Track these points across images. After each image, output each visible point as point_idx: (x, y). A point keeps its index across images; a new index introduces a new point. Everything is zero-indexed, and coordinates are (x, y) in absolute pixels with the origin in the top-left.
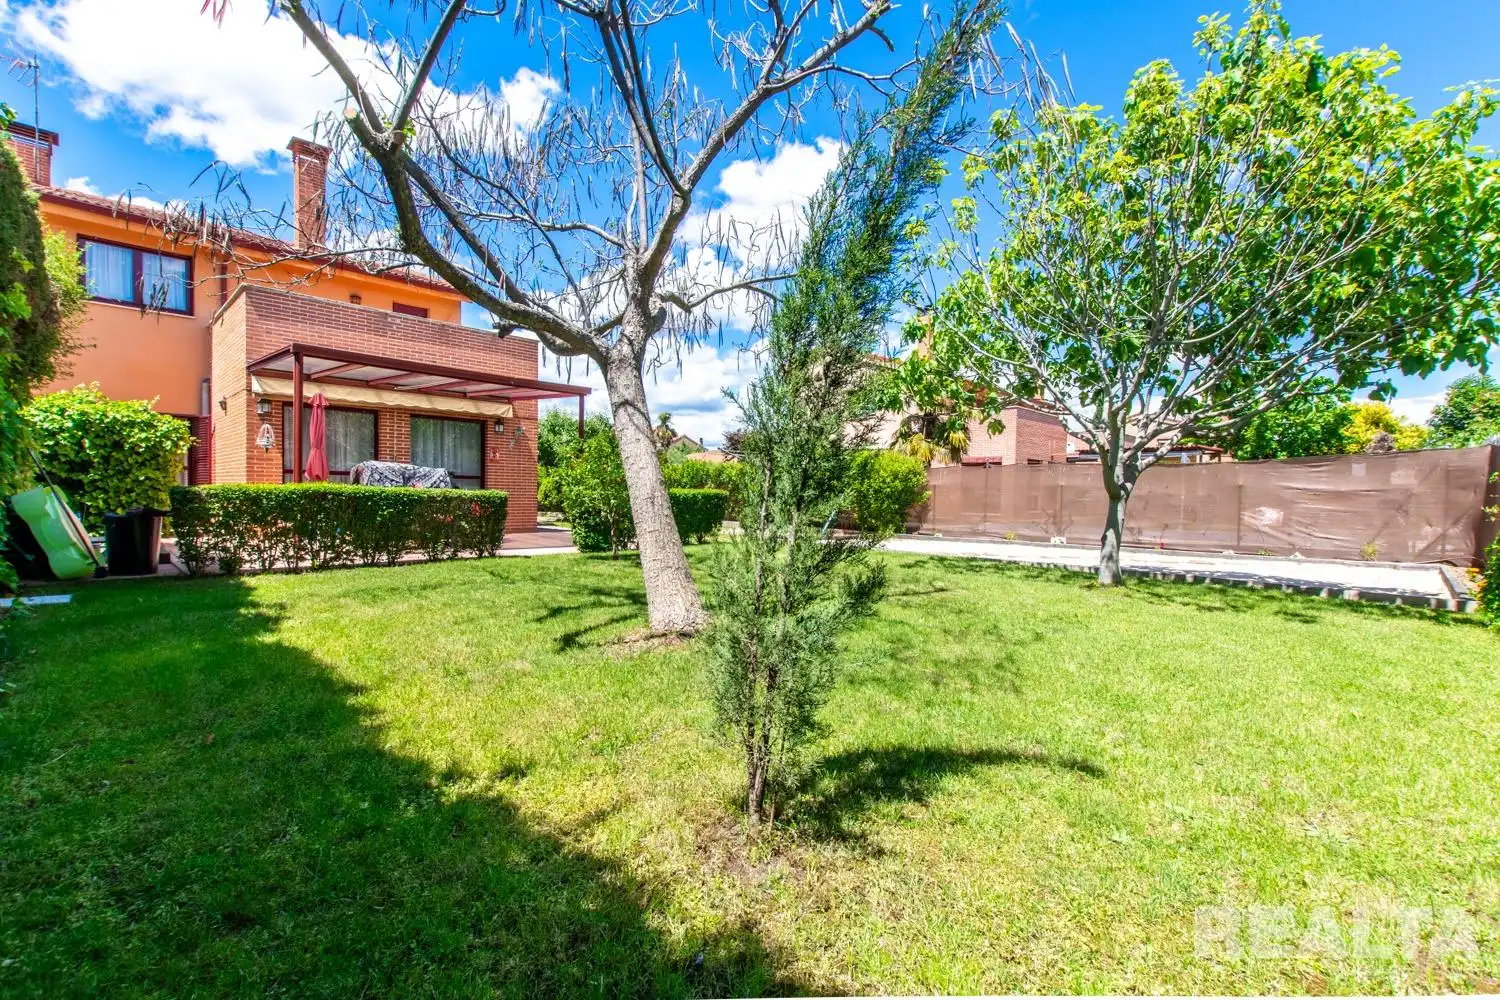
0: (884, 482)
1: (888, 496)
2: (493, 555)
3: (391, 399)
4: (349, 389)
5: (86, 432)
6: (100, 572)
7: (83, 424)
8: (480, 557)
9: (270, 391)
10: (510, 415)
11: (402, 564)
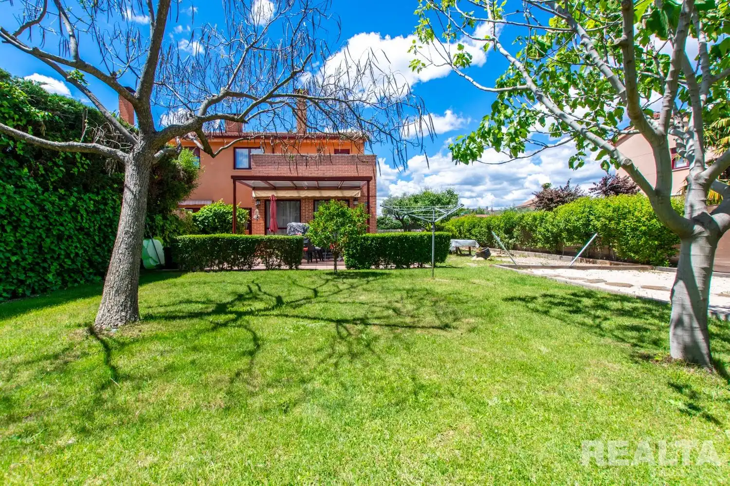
0: (639, 221)
1: (644, 233)
2: (297, 269)
3: (304, 194)
4: (287, 191)
5: (216, 217)
6: (160, 267)
7: (215, 214)
8: (291, 268)
9: (258, 196)
10: (359, 196)
11: (252, 270)
